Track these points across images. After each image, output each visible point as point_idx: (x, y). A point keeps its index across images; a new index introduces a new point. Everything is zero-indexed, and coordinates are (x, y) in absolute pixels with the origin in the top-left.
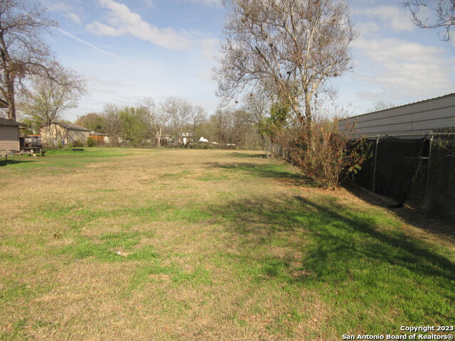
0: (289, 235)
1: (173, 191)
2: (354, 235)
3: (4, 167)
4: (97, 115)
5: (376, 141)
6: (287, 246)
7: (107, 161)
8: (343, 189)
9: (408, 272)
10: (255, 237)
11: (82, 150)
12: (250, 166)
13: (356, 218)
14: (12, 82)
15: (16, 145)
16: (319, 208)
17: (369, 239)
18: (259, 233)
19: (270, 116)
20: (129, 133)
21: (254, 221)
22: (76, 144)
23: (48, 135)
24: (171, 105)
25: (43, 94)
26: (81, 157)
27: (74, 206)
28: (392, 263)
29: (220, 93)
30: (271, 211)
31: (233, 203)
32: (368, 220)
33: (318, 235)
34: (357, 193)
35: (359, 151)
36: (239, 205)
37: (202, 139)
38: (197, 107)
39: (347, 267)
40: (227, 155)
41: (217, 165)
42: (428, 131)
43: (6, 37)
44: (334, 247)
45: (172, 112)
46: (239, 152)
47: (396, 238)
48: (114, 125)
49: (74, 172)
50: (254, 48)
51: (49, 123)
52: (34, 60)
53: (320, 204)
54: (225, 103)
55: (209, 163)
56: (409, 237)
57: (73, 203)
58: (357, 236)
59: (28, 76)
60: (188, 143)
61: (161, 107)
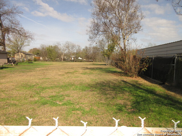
0: (124, 95)
1: (73, 79)
2: (148, 95)
3: (2, 70)
4: (37, 49)
5: (153, 58)
6: (124, 100)
7: (43, 67)
8: (139, 77)
9: (174, 109)
10: (110, 96)
11: (32, 63)
12: (100, 69)
13: (147, 88)
14: (5, 36)
15: (6, 61)
16: (132, 85)
17: (155, 97)
18: (111, 95)
19: (107, 49)
20: (50, 56)
21: (108, 90)
22: (29, 60)
23: (18, 57)
24: (67, 45)
25: (16, 41)
26: (32, 65)
27: (35, 85)
28: (166, 106)
29: (89, 40)
30: (113, 86)
31: (98, 83)
32: (152, 89)
33: (135, 95)
34: (146, 79)
35: (146, 62)
36: (100, 84)
37: (79, 58)
38: (78, 45)
39: (149, 108)
40: (90, 64)
41: (87, 68)
42: (175, 54)
43: (2, 18)
44: (142, 100)
45: (68, 47)
46: (95, 63)
47: (165, 96)
48: (44, 53)
49: (31, 71)
50: (103, 22)
51: (18, 52)
52: (13, 27)
53: (132, 83)
54: (92, 44)
55: (84, 68)
56: (170, 96)
57: (35, 84)
58: (149, 95)
59: (11, 33)
60: (74, 60)
61: (63, 46)
